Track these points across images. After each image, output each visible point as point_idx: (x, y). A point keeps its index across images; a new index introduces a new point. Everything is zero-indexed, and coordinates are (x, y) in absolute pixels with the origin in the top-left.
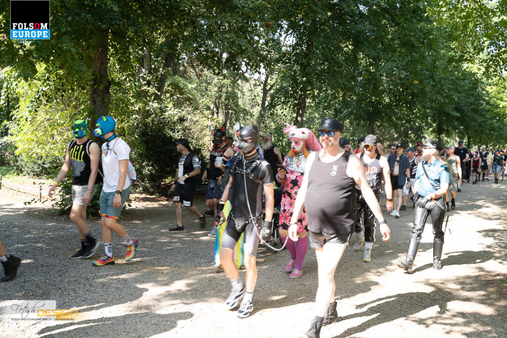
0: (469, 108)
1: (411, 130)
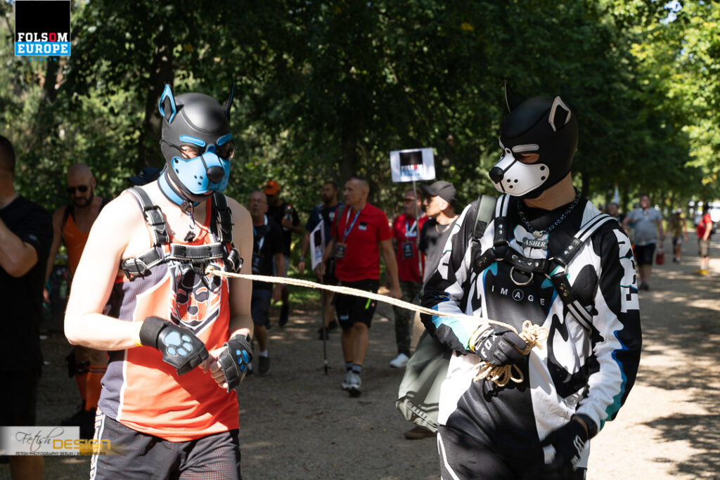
1: (448, 157)
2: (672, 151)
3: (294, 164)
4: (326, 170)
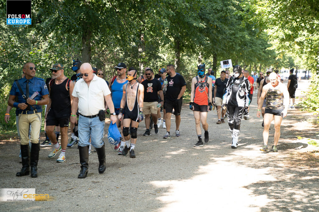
2: (260, 42)
3: (57, 52)
4: (75, 55)
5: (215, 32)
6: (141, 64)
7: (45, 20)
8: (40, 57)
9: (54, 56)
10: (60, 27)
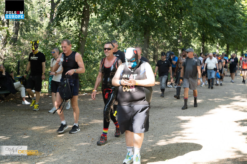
0: (228, 20)
1: (180, 39)
3: (129, 42)
4: (140, 44)
5: (227, 30)
6: (179, 50)
7: (123, 24)
8: (120, 45)
9: (128, 45)
10: (132, 27)
